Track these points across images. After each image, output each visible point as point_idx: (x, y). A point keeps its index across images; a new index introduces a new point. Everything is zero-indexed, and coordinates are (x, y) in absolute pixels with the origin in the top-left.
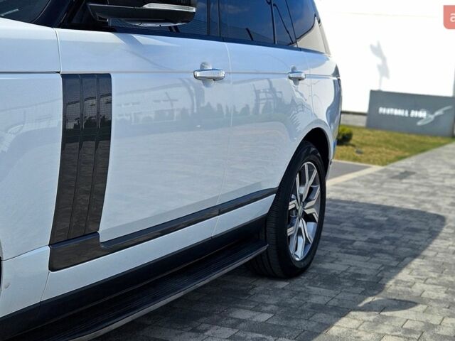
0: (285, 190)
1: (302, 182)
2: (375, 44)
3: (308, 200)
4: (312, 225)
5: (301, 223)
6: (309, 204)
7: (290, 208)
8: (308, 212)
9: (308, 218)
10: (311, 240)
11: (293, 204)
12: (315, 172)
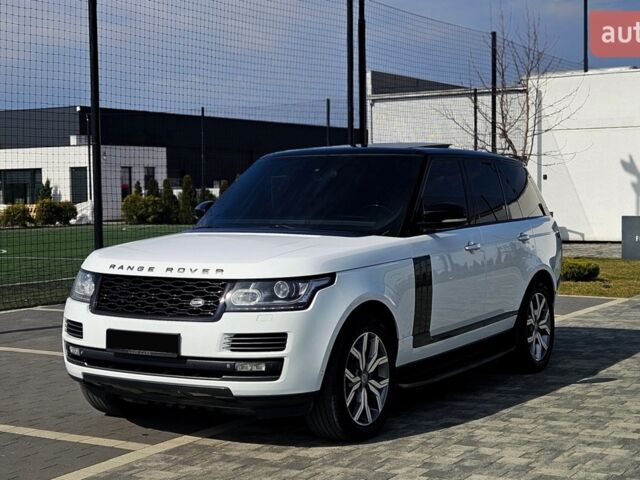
0: (524, 312)
1: (535, 307)
2: (627, 160)
3: (541, 318)
4: (546, 337)
5: (538, 335)
6: (542, 322)
7: (528, 324)
8: (541, 327)
9: (543, 332)
10: (546, 347)
11: (530, 322)
12: (544, 300)
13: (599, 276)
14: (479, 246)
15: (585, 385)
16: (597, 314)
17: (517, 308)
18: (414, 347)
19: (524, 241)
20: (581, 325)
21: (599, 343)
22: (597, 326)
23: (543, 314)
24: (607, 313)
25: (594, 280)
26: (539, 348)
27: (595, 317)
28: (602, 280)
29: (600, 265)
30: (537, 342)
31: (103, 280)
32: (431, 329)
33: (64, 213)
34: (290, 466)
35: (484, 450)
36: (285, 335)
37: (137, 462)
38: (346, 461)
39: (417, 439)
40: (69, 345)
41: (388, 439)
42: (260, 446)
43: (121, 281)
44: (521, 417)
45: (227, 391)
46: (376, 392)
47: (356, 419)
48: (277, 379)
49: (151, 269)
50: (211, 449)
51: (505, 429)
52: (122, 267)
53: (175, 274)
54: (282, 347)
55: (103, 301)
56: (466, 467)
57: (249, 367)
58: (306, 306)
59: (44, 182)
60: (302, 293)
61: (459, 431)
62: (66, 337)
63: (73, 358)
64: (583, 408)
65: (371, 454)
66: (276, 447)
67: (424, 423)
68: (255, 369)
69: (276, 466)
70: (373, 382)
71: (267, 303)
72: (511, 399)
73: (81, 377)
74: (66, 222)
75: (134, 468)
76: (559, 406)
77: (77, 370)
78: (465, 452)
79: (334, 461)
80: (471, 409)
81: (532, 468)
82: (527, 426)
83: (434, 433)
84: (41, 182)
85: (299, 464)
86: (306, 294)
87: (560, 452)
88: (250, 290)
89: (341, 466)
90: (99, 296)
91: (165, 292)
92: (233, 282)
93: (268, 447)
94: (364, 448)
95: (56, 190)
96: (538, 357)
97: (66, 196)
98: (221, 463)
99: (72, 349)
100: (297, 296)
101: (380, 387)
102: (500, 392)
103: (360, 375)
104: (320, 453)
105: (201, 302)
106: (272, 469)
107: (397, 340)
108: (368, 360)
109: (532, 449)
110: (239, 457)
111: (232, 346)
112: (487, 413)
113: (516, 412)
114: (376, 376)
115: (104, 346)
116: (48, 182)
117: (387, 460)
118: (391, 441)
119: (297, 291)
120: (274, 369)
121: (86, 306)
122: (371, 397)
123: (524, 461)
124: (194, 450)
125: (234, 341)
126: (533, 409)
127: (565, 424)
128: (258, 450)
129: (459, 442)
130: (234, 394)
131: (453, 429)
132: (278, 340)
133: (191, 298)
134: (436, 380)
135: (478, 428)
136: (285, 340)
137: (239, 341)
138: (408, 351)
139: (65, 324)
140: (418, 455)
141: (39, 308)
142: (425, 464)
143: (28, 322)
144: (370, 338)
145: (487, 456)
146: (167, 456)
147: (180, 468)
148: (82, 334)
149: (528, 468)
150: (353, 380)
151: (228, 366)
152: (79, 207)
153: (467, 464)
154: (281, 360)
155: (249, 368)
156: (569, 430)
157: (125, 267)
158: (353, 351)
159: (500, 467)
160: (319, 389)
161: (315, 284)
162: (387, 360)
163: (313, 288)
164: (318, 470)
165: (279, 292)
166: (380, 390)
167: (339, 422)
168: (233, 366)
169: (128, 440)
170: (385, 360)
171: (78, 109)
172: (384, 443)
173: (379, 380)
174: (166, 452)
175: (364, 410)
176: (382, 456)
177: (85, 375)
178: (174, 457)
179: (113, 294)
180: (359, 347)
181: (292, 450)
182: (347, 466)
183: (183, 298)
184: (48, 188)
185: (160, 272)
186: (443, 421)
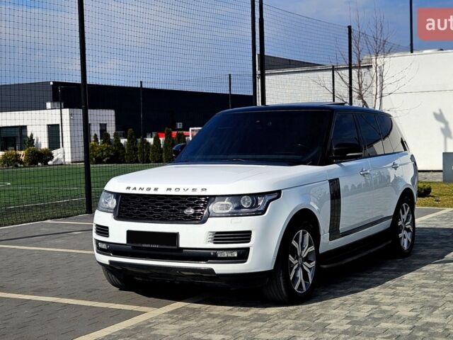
0: (396, 216)
1: (403, 213)
3: (407, 221)
4: (410, 233)
5: (404, 232)
6: (407, 223)
7: (399, 225)
8: (407, 227)
9: (408, 230)
10: (410, 240)
11: (400, 223)
12: (409, 208)
13: (431, 194)
14: (368, 171)
15: (440, 265)
16: (435, 219)
17: (392, 214)
18: (330, 240)
19: (396, 168)
20: (427, 226)
21: (442, 238)
22: (438, 227)
23: (408, 217)
24: (442, 218)
25: (428, 197)
26: (406, 241)
27: (434, 221)
28: (432, 196)
29: (432, 186)
30: (405, 237)
31: (122, 197)
32: (340, 228)
33: (43, 157)
34: (257, 320)
35: (384, 308)
36: (250, 232)
37: (152, 319)
38: (293, 316)
39: (336, 301)
40: (98, 241)
41: (317, 302)
42: (232, 307)
43: (134, 198)
44: (403, 286)
45: (211, 271)
46: (308, 270)
47: (296, 288)
48: (245, 262)
49: (156, 189)
50: (199, 311)
51: (394, 294)
52: (135, 189)
53: (173, 193)
54: (248, 240)
55: (122, 211)
56: (376, 318)
57: (225, 254)
58: (263, 212)
59: (29, 135)
60: (260, 204)
61: (364, 296)
62: (95, 236)
63: (101, 251)
64: (444, 280)
65: (309, 311)
66: (242, 308)
67: (338, 291)
68: (230, 255)
69: (246, 320)
70: (305, 263)
71: (236, 211)
72: (393, 275)
73: (108, 263)
74: (46, 163)
75: (150, 323)
76: (426, 279)
77: (105, 259)
78: (372, 309)
79: (285, 316)
80: (368, 282)
81: (420, 318)
82: (409, 292)
83: (347, 297)
84: (26, 136)
85: (261, 318)
86: (263, 204)
87: (436, 308)
88: (225, 202)
89: (291, 319)
90: (120, 208)
91: (167, 205)
92: (215, 196)
93: (237, 308)
94: (303, 308)
95: (37, 141)
96: (405, 246)
97: (44, 145)
98: (209, 319)
99: (100, 245)
100: (257, 206)
101: (310, 267)
102: (384, 270)
103: (297, 259)
104: (273, 311)
105: (192, 211)
106: (245, 322)
107: (320, 236)
108: (302, 249)
109: (417, 306)
110: (219, 315)
111: (215, 240)
112: (378, 284)
113: (399, 283)
114: (307, 259)
115: (125, 242)
116: (32, 135)
117: (321, 315)
118: (319, 303)
119: (257, 203)
120: (243, 255)
121: (111, 215)
122: (305, 273)
123: (413, 314)
124: (188, 311)
125: (215, 237)
126: (409, 281)
127: (434, 290)
128: (230, 310)
129: (366, 303)
130: (216, 272)
131: (359, 294)
132: (245, 236)
133: (185, 208)
134: (344, 263)
135: (375, 293)
136: (250, 235)
137: (219, 237)
138: (326, 244)
139: (94, 228)
140: (341, 311)
141: (49, 221)
142: (347, 317)
143: (44, 231)
144: (304, 233)
145: (387, 311)
146: (171, 315)
147: (182, 323)
148: (108, 234)
149: (417, 318)
150: (294, 263)
151: (212, 254)
152: (55, 152)
153: (376, 316)
154: (248, 249)
155: (226, 256)
156: (437, 294)
157: (138, 188)
158: (294, 243)
159: (399, 318)
160: (272, 268)
161: (268, 198)
162: (314, 249)
163: (267, 201)
164: (276, 322)
165: (244, 203)
166: (310, 269)
167: (286, 290)
168: (215, 254)
169: (140, 305)
170: (312, 248)
171: (51, 83)
172: (315, 304)
173: (309, 262)
174: (169, 313)
175: (301, 284)
176: (316, 312)
177: (111, 262)
178: (175, 316)
179: (129, 206)
180: (297, 240)
181: (253, 310)
182: (295, 319)
183: (179, 208)
184: (31, 140)
185: (162, 191)
186: (351, 290)
